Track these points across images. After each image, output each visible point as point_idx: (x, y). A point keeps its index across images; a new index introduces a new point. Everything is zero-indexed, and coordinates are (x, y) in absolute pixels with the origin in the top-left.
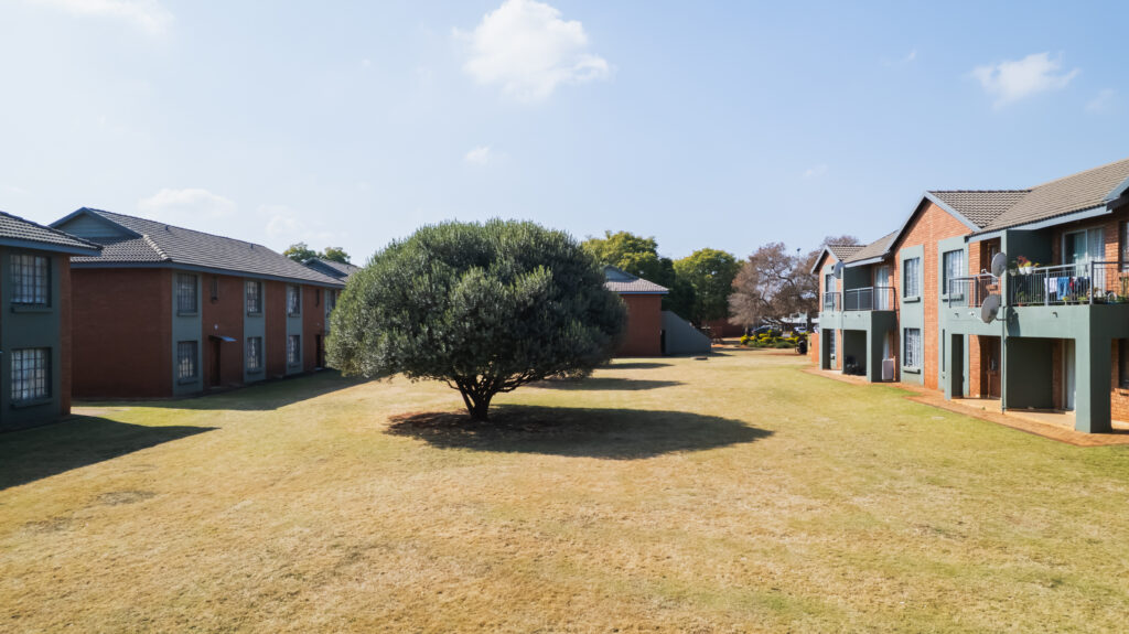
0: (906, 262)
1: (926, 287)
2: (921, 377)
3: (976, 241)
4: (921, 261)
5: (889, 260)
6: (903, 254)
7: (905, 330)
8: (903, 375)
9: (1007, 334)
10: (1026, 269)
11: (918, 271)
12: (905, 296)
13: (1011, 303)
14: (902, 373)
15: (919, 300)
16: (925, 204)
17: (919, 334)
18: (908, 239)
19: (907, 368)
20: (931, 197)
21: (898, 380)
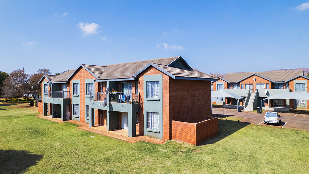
0: (74, 84)
1: (81, 92)
2: (79, 119)
3: (97, 82)
4: (79, 84)
5: (68, 83)
6: (72, 82)
7: (74, 104)
8: (73, 118)
9: (109, 110)
10: (114, 92)
11: (78, 88)
12: (73, 94)
13: (110, 101)
14: (73, 117)
15: (78, 96)
16: (81, 68)
17: (78, 106)
18: (75, 77)
19: (74, 116)
20: (82, 66)
21: (71, 119)
